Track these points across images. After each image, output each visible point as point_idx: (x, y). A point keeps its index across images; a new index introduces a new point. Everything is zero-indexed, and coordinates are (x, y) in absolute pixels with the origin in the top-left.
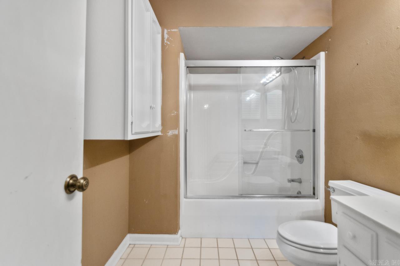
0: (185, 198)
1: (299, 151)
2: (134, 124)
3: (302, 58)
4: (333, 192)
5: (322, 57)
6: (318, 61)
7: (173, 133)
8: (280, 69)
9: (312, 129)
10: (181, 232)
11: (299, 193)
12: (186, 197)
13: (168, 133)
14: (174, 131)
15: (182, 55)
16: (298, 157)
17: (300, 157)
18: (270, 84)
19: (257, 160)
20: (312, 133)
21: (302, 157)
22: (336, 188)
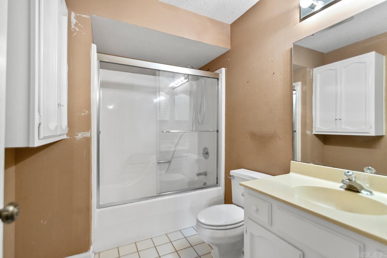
0: (97, 208)
1: (205, 149)
2: (42, 126)
3: (207, 70)
4: (233, 179)
5: (223, 72)
6: (220, 75)
7: (84, 136)
8: (187, 76)
9: (216, 130)
10: (93, 248)
11: (205, 184)
12: (99, 207)
13: (77, 135)
14: (86, 133)
15: (94, 47)
16: (205, 154)
17: (206, 153)
18: (178, 88)
19: (170, 159)
20: (216, 133)
21: (207, 153)
22: (235, 176)
